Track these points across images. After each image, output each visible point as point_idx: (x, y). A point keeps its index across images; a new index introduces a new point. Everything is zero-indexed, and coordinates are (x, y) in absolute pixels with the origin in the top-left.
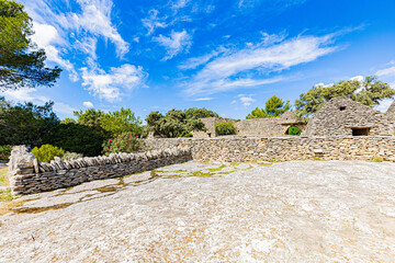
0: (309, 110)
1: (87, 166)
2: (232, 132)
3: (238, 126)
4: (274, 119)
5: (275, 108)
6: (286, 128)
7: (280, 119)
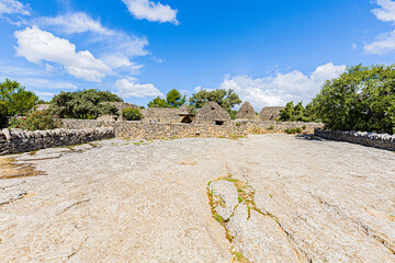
0: (198, 106)
1: (42, 137)
2: (138, 118)
3: (143, 113)
4: (173, 110)
5: (174, 100)
6: (182, 118)
7: (178, 111)
